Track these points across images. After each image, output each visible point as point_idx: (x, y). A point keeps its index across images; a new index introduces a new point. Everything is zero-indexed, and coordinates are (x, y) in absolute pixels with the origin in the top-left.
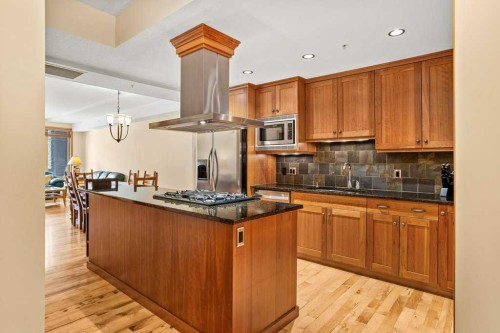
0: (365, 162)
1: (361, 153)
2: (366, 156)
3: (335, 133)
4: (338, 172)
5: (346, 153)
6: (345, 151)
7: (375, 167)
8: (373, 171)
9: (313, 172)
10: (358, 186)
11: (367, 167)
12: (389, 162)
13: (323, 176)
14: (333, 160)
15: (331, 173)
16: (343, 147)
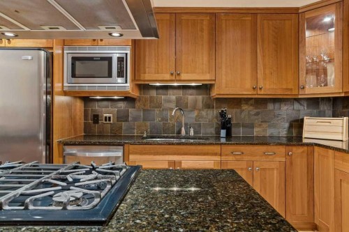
0: (194, 108)
1: (191, 97)
2: (196, 101)
3: (172, 74)
4: (164, 119)
5: (174, 98)
6: (173, 96)
7: (204, 113)
8: (202, 117)
9: (135, 119)
10: (192, 133)
11: (196, 113)
12: (217, 108)
13: (148, 123)
14: (159, 106)
15: (157, 120)
16: (170, 91)
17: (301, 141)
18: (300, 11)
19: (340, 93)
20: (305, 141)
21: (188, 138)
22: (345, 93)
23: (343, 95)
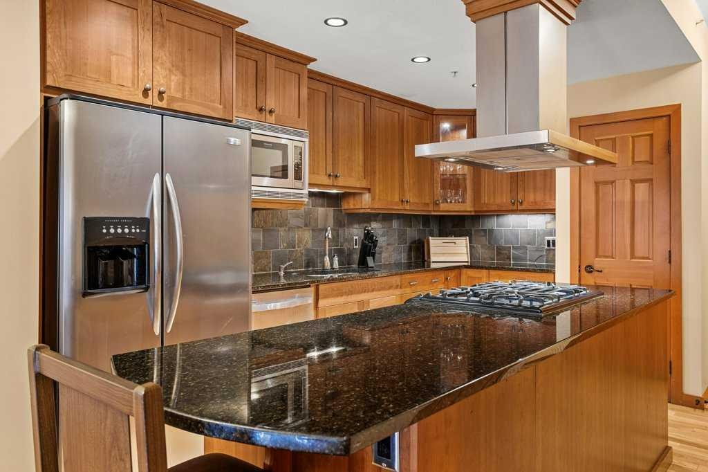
0: (324, 226)
1: (321, 210)
2: (326, 217)
3: (330, 177)
4: (290, 245)
5: (302, 210)
7: (335, 234)
10: (336, 264)
12: (348, 226)
14: (285, 222)
17: (429, 266)
18: (435, 113)
19: (471, 211)
20: (433, 266)
21: (333, 271)
22: (475, 211)
23: (473, 214)
